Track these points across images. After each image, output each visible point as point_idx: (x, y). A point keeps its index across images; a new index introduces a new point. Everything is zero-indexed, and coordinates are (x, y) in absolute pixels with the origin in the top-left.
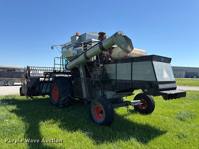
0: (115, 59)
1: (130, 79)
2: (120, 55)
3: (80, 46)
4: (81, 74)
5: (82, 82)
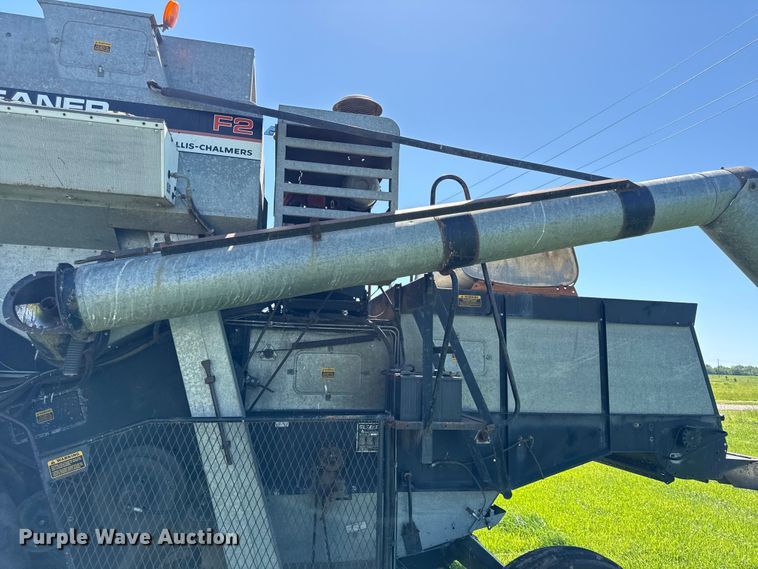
1: (595, 407)
3: (226, 132)
4: (211, 380)
5: (226, 445)
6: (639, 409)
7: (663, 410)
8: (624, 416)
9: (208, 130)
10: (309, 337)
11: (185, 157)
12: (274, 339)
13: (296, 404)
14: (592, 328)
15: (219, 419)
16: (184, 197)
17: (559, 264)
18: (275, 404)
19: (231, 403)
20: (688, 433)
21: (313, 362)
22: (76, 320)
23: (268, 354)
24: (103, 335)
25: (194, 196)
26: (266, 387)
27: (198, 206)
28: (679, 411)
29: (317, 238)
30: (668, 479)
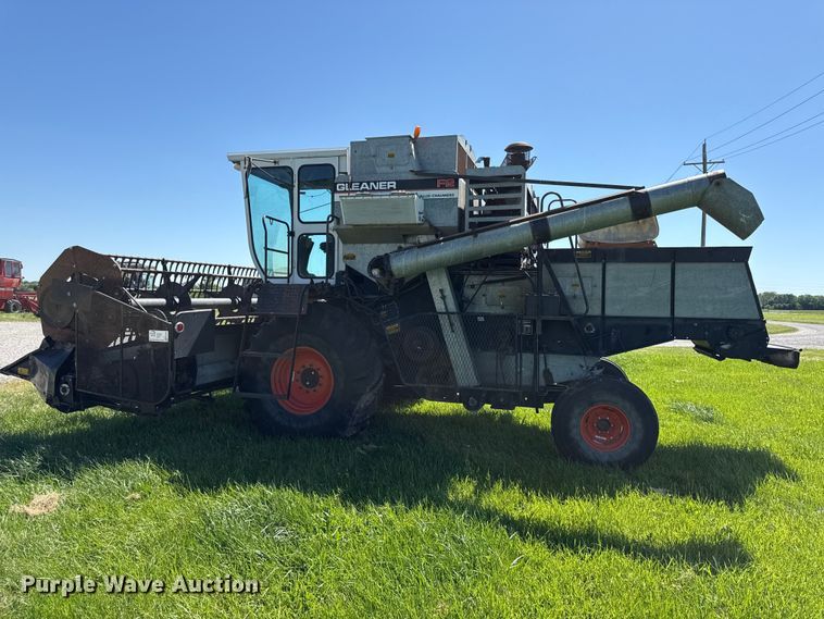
0: (596, 245)
1: (667, 314)
2: (620, 236)
3: (443, 187)
4: (443, 298)
5: (451, 325)
6: (699, 315)
7: (717, 316)
8: (686, 319)
9: (435, 187)
10: (490, 278)
11: (427, 202)
12: (474, 280)
13: (487, 310)
14: (668, 266)
15: (447, 313)
16: (426, 220)
17: (646, 227)
18: (477, 310)
19: (452, 307)
20: (733, 330)
21: (494, 291)
22: (392, 274)
23: (473, 286)
24: (402, 280)
25: (431, 220)
26: (470, 302)
27: (433, 222)
28: (730, 317)
29: (476, 236)
30: (721, 359)
